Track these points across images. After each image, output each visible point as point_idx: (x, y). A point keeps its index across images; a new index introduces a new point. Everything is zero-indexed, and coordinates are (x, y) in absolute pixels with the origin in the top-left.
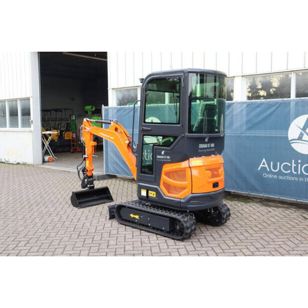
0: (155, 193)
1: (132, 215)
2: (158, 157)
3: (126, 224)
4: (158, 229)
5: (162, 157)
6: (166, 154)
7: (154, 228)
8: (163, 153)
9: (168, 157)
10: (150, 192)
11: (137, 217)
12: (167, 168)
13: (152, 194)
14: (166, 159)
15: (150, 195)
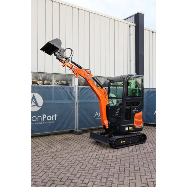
0: (132, 127)
1: (122, 142)
2: (133, 111)
3: (120, 147)
4: (134, 143)
5: (135, 111)
6: (136, 109)
7: (132, 143)
8: (135, 109)
9: (137, 111)
10: (130, 128)
11: (124, 142)
12: (136, 115)
13: (131, 128)
14: (136, 111)
15: (130, 129)
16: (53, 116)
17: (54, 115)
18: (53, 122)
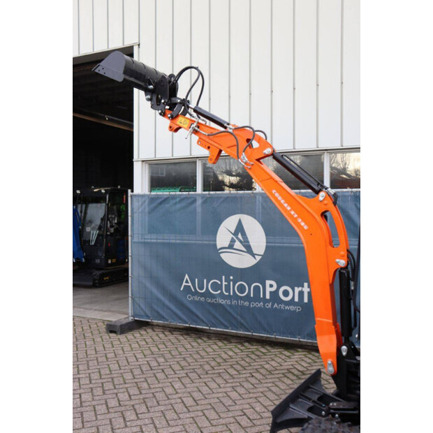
16: (297, 290)
17: (303, 286)
18: (298, 309)
